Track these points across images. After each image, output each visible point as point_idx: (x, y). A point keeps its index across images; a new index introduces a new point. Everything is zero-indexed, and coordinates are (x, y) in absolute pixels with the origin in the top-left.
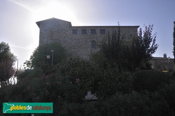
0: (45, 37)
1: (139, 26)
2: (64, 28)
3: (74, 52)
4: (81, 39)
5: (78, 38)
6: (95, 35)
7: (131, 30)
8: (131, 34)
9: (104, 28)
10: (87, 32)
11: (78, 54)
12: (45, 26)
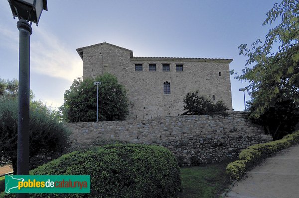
0: (92, 75)
1: (232, 60)
2: (122, 60)
3: (138, 100)
4: (148, 79)
5: (143, 78)
6: (169, 73)
7: (221, 67)
8: (220, 73)
9: (181, 63)
10: (157, 68)
11: (144, 104)
12: (92, 57)
